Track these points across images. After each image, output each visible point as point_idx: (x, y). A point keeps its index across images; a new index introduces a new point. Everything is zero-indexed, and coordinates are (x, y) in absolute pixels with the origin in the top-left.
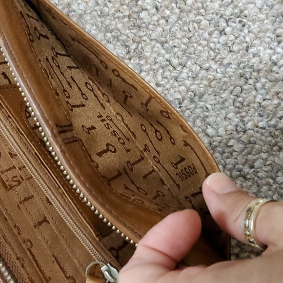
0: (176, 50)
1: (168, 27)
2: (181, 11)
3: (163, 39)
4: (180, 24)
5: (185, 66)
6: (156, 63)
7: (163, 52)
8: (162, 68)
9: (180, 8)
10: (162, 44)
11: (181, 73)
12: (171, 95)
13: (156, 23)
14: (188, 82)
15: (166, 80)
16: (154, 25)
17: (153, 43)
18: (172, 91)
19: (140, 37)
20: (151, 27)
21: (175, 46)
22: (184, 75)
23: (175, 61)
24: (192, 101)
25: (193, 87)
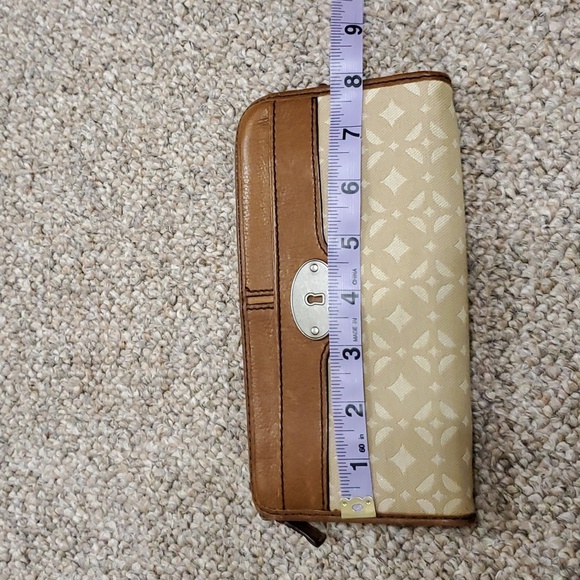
0: (552, 145)
1: (544, 113)
2: (566, 93)
3: (534, 129)
4: (562, 110)
5: (561, 170)
6: (520, 161)
7: (531, 146)
8: (528, 169)
9: (565, 88)
10: (533, 135)
11: (554, 179)
12: (536, 210)
13: (527, 105)
14: (563, 194)
15: (530, 187)
16: (524, 108)
17: (519, 132)
18: (537, 204)
19: (502, 123)
20: (518, 110)
21: (550, 141)
22: (558, 183)
23: (548, 162)
24: (565, 220)
25: (569, 202)
